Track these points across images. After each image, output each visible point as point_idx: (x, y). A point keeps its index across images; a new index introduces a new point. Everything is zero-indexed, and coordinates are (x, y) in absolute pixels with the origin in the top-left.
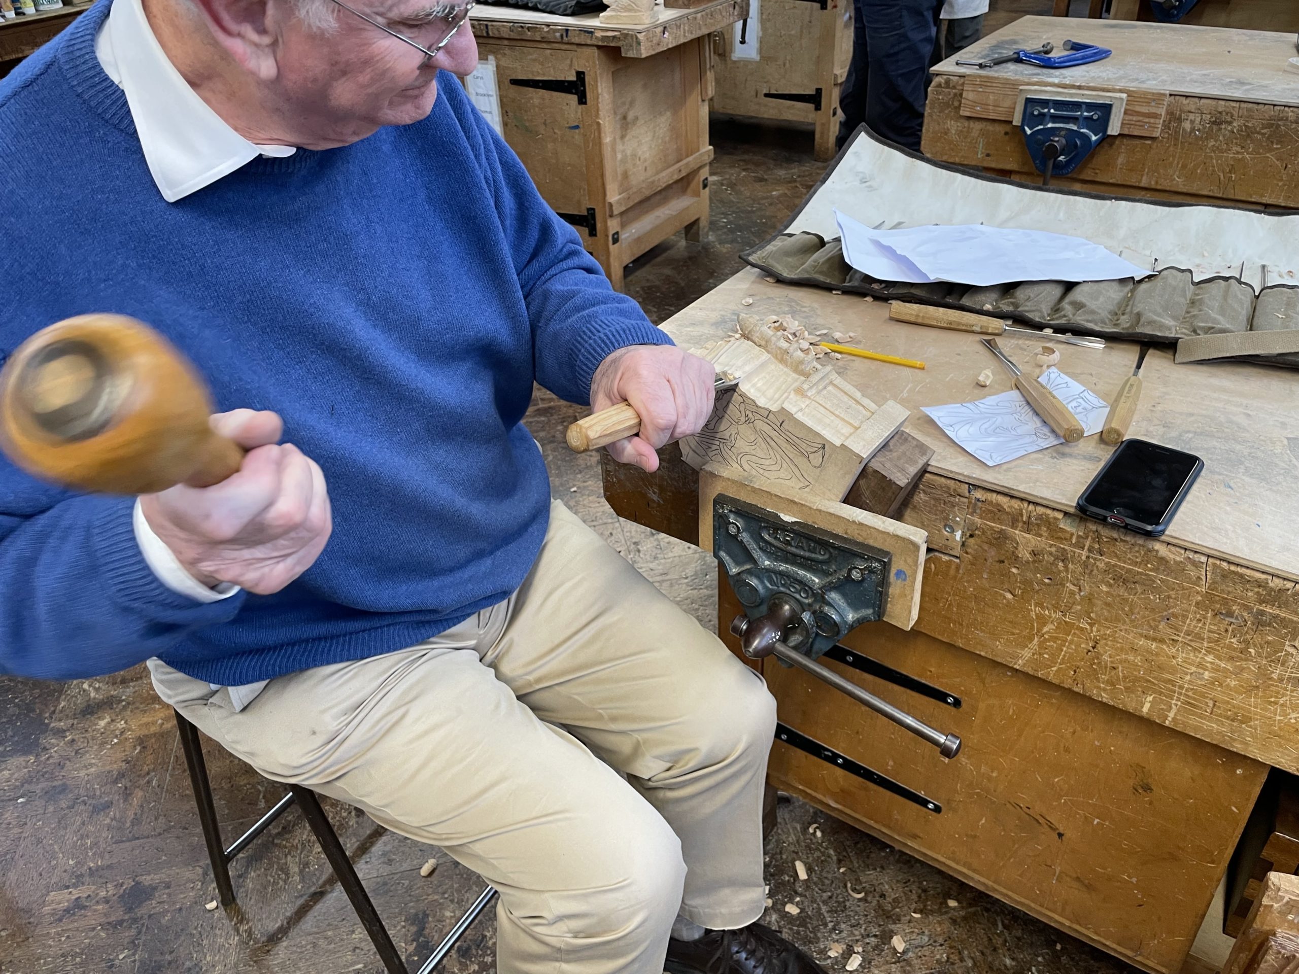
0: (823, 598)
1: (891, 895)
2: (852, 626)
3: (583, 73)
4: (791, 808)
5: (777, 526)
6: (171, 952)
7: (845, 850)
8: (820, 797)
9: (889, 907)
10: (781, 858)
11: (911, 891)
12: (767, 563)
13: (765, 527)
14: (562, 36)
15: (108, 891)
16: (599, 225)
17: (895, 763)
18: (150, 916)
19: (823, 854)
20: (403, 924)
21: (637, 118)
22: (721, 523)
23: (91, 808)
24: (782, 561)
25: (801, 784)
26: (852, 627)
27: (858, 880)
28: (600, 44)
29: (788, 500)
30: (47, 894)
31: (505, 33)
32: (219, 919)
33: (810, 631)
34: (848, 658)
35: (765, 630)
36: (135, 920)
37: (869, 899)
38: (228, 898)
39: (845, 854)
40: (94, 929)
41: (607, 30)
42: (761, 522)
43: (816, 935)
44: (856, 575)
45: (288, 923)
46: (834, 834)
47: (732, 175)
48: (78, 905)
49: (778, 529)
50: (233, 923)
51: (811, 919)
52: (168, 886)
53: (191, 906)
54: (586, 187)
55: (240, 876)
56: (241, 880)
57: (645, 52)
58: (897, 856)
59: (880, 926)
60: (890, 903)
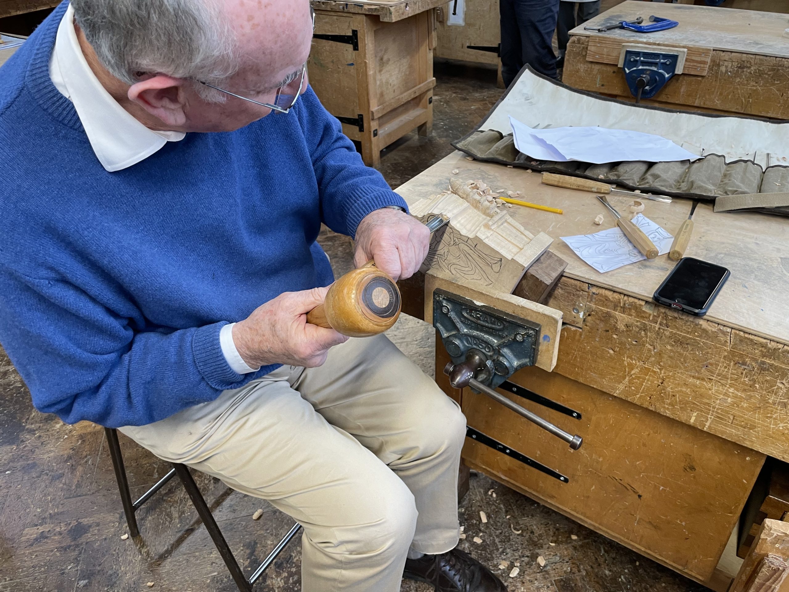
0: (499, 352)
1: (537, 532)
3: (356, 31)
4: (478, 480)
5: (472, 308)
6: (100, 565)
7: (510, 505)
8: (495, 473)
9: (536, 539)
10: (472, 510)
11: (549, 530)
12: (465, 330)
13: (464, 309)
14: (343, 8)
15: (61, 528)
16: (365, 125)
17: (541, 452)
18: (87, 543)
19: (497, 507)
20: (242, 548)
21: (389, 60)
22: (438, 306)
23: (51, 478)
24: (474, 329)
25: (484, 465)
26: (516, 370)
27: (518, 523)
28: (367, 13)
29: (479, 292)
30: (23, 530)
32: (129, 545)
33: (491, 372)
34: (513, 389)
35: (464, 371)
36: (77, 546)
37: (524, 534)
38: (135, 532)
39: (510, 507)
40: (52, 551)
41: (371, 5)
42: (462, 305)
43: (492, 556)
44: (519, 338)
45: (172, 548)
46: (504, 495)
47: (447, 95)
48: (43, 536)
49: (472, 310)
50: (138, 548)
51: (489, 546)
52: (98, 525)
53: (112, 537)
54: (357, 101)
55: (142, 519)
56: (143, 522)
57: (394, 19)
58: (541, 509)
59: (530, 550)
60: (536, 537)
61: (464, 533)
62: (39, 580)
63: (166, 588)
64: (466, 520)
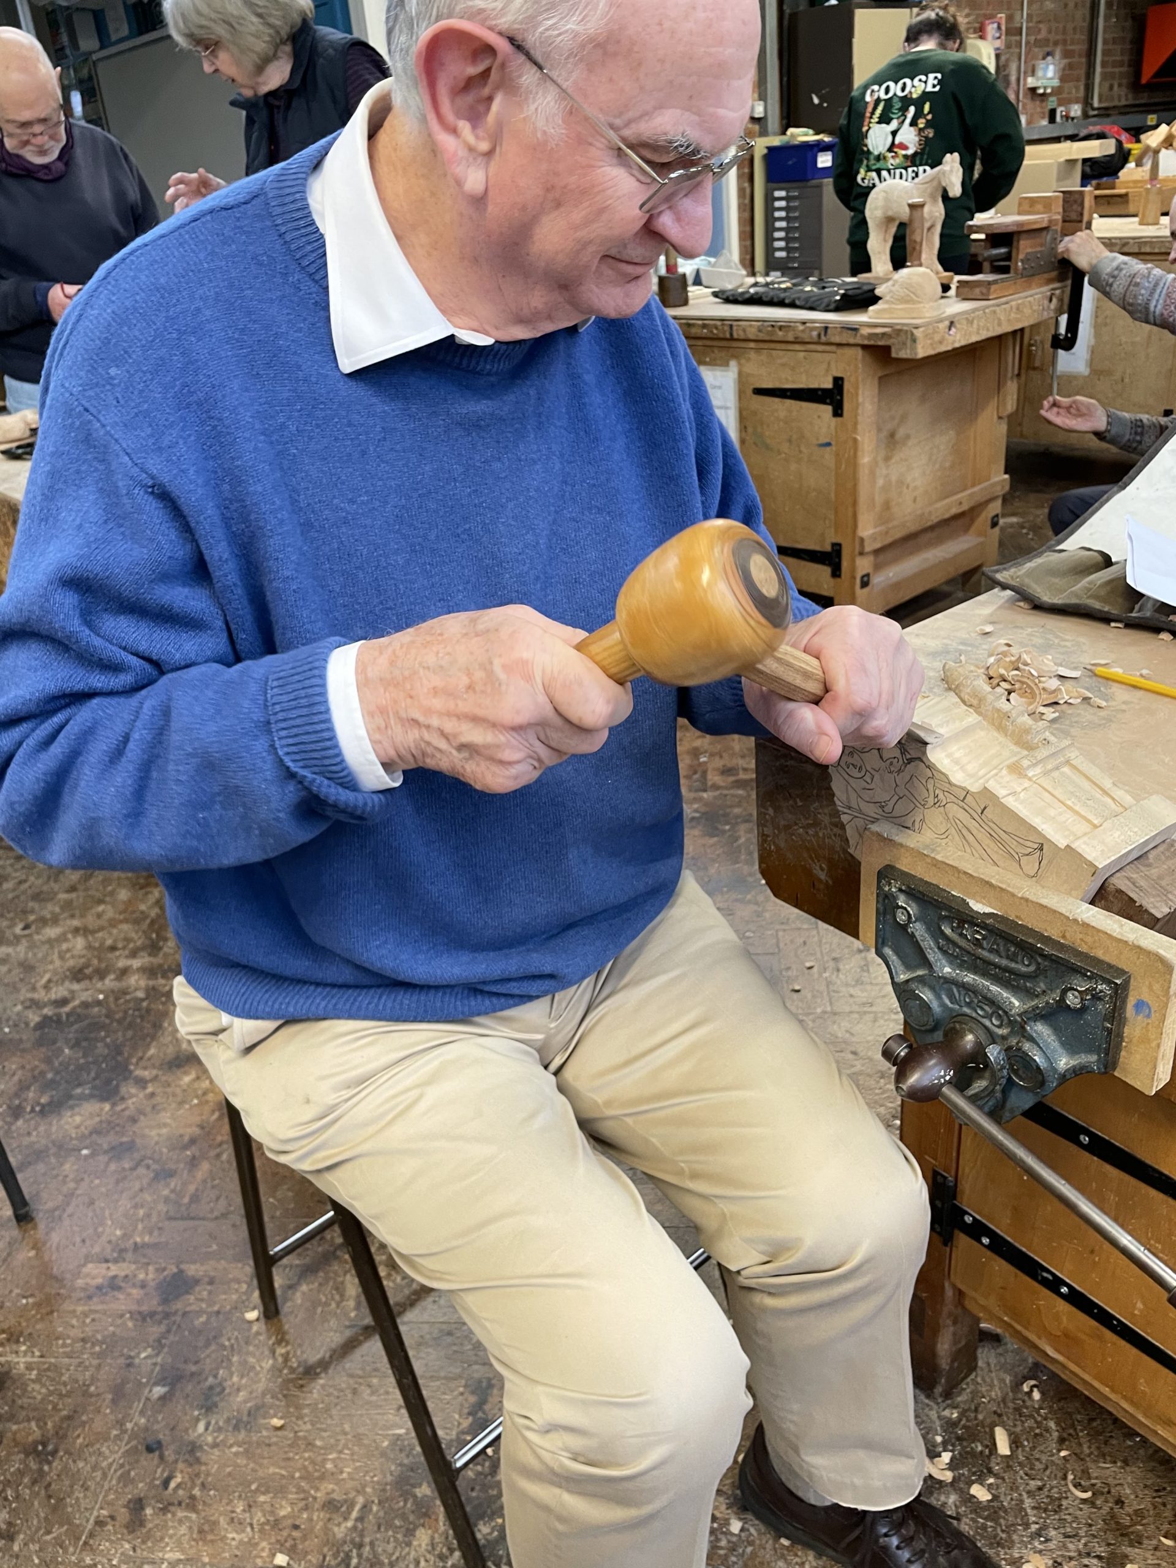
0: (1023, 1028)
1: (1133, 1504)
2: (1064, 1076)
3: (842, 379)
4: (1000, 1350)
5: (964, 917)
6: (196, 1363)
7: (1073, 1426)
8: (1033, 1337)
9: (1126, 1521)
10: (976, 1418)
11: (1164, 1505)
12: (947, 970)
13: (946, 917)
14: (819, 335)
15: (147, 1274)
16: (845, 564)
17: (1144, 1304)
18: (185, 1314)
19: (1039, 1424)
20: (461, 1389)
21: (908, 437)
22: (887, 906)
23: (152, 1175)
24: (968, 970)
25: (1007, 1315)
26: (1064, 1078)
27: (1086, 1473)
28: (866, 342)
29: (982, 880)
30: (84, 1265)
31: (752, 333)
32: (258, 1333)
33: (999, 1074)
34: (1082, 1137)
35: (932, 1062)
36: (167, 1315)
37: (1098, 1502)
38: (271, 1309)
39: (1071, 1431)
40: (122, 1316)
41: (876, 326)
42: (941, 909)
43: (1010, 1537)
44: (1072, 1000)
45: (331, 1357)
46: (1059, 1401)
47: (1038, 516)
48: (113, 1285)
49: (965, 922)
50: (271, 1342)
51: (1006, 1511)
52: (211, 1282)
53: (230, 1312)
54: (832, 517)
55: (290, 1287)
56: (290, 1292)
57: (922, 351)
58: (1151, 1451)
59: (1109, 1545)
60: (1129, 1515)
61: (949, 1469)
62: (86, 1368)
63: (305, 1438)
64: (959, 1439)
